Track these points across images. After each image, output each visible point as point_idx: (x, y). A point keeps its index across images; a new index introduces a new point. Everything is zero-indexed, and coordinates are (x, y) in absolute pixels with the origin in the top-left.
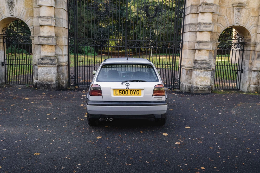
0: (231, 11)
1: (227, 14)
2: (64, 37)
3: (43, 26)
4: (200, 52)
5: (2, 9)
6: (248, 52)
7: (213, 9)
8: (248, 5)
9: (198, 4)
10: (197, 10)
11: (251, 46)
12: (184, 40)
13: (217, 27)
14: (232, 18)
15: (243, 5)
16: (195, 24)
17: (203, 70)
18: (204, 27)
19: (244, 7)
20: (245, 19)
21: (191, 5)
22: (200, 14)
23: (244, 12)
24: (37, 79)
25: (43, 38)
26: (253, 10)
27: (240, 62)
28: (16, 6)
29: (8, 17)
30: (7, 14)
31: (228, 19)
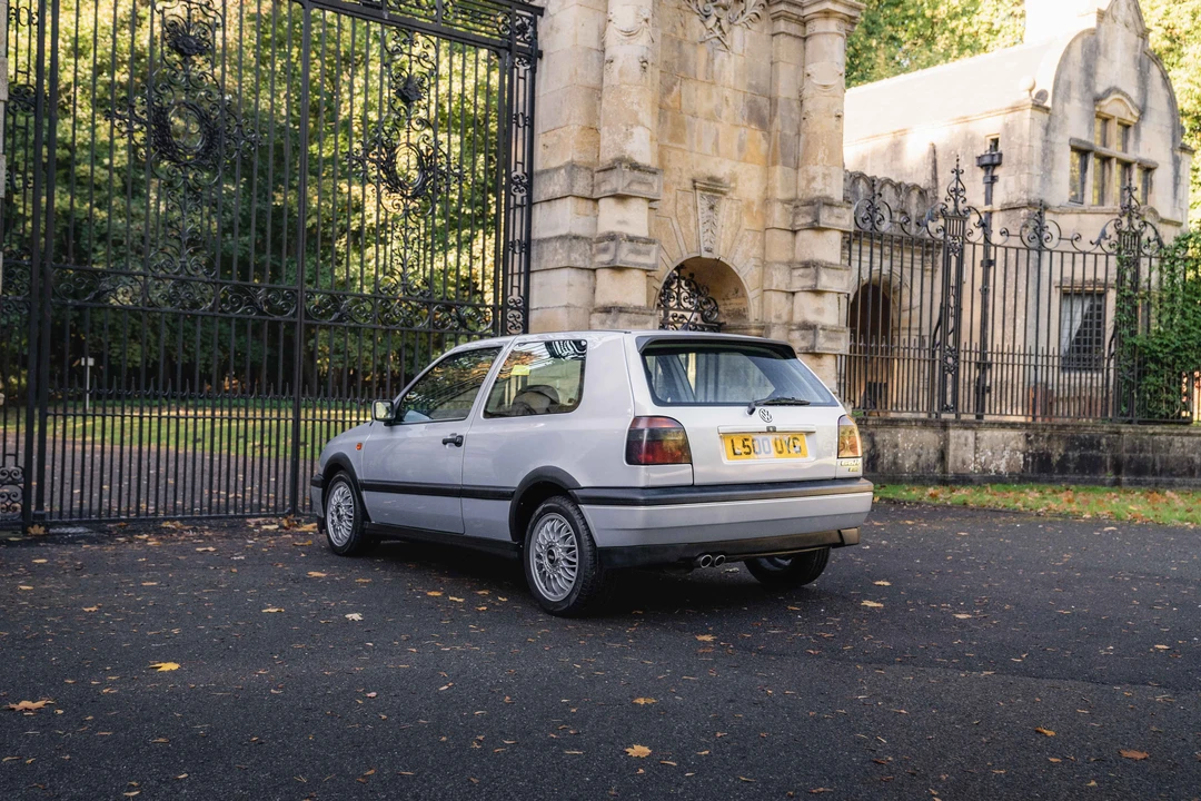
0: (689, 205)
1: (678, 212)
7: (655, 188)
8: (735, 188)
9: (594, 164)
10: (594, 186)
15: (720, 187)
16: (586, 239)
18: (631, 251)
19: (724, 193)
20: (729, 237)
21: (573, 166)
22: (606, 202)
23: (724, 210)
26: (749, 206)
31: (682, 233)
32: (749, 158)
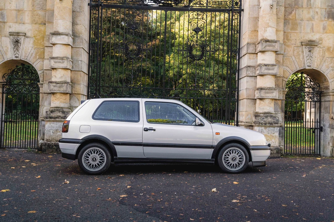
0: (300, 51)
1: (295, 54)
2: (83, 83)
3: (55, 69)
4: (262, 102)
5: (5, 49)
6: (327, 103)
7: (276, 47)
8: (321, 43)
9: (256, 42)
10: (256, 49)
11: (330, 95)
12: (240, 88)
13: (283, 70)
14: (301, 59)
15: (314, 43)
16: (253, 66)
17: (267, 125)
18: (266, 69)
19: (316, 46)
20: (319, 60)
21: (248, 44)
22: (259, 54)
23: (317, 51)
24: (43, 140)
25: (55, 84)
26: (328, 49)
27: (318, 117)
28: (23, 45)
29: (11, 59)
30: (10, 55)
31: (297, 61)
32: (328, 31)
